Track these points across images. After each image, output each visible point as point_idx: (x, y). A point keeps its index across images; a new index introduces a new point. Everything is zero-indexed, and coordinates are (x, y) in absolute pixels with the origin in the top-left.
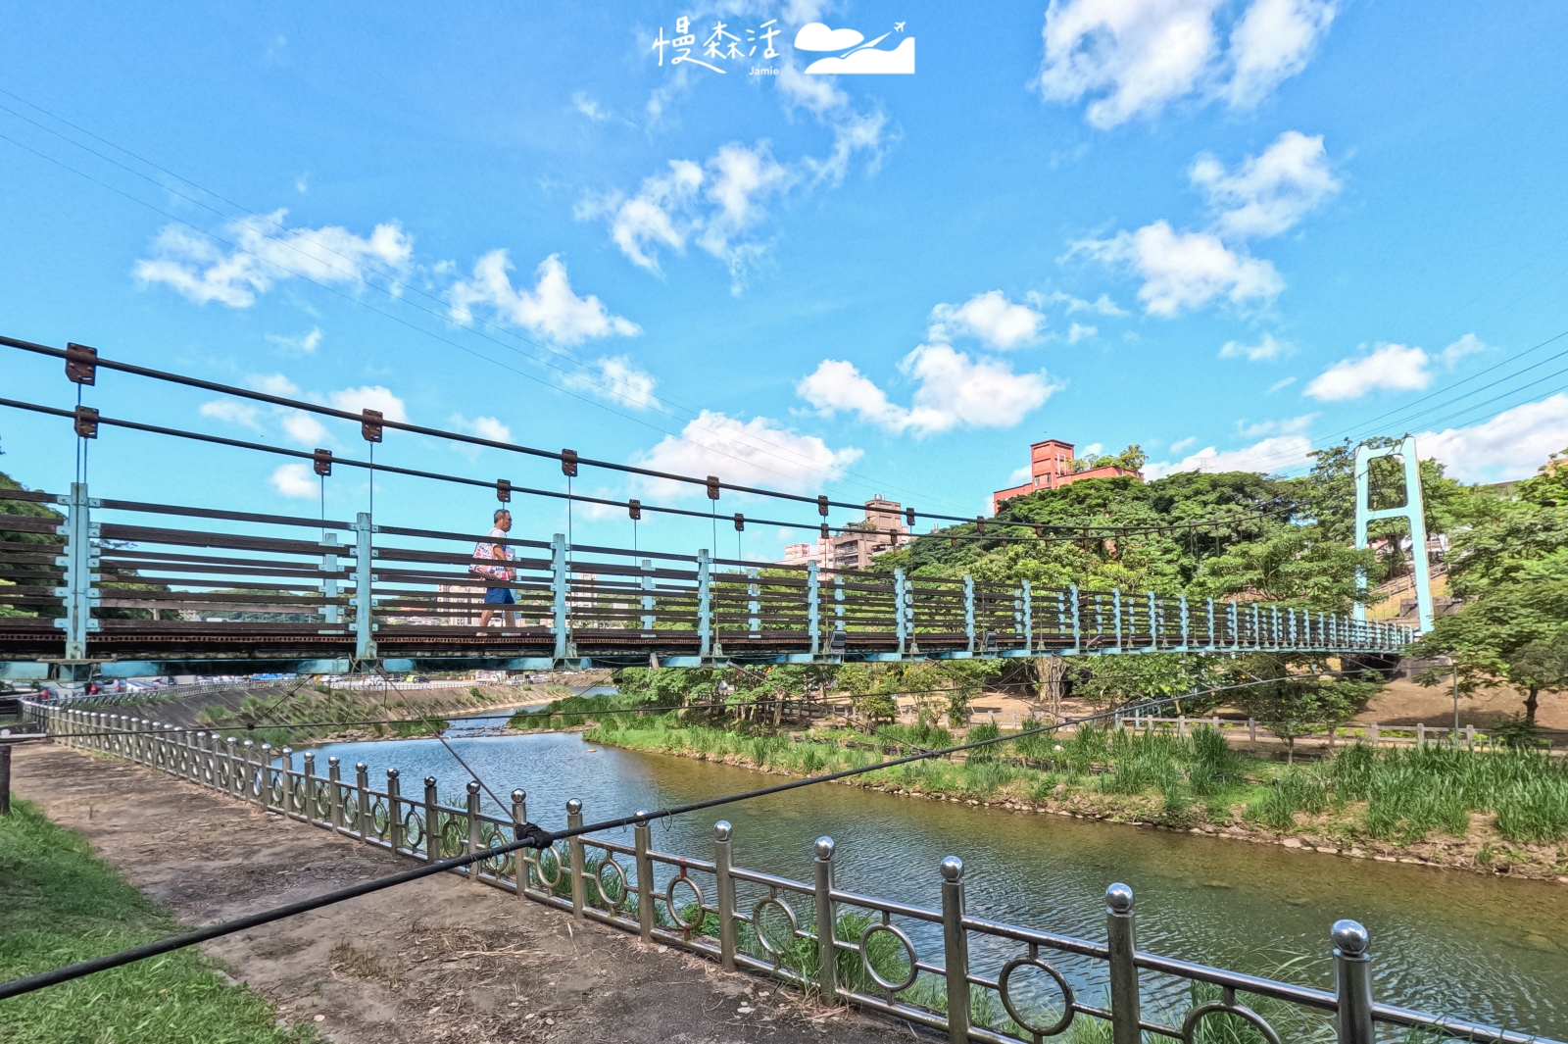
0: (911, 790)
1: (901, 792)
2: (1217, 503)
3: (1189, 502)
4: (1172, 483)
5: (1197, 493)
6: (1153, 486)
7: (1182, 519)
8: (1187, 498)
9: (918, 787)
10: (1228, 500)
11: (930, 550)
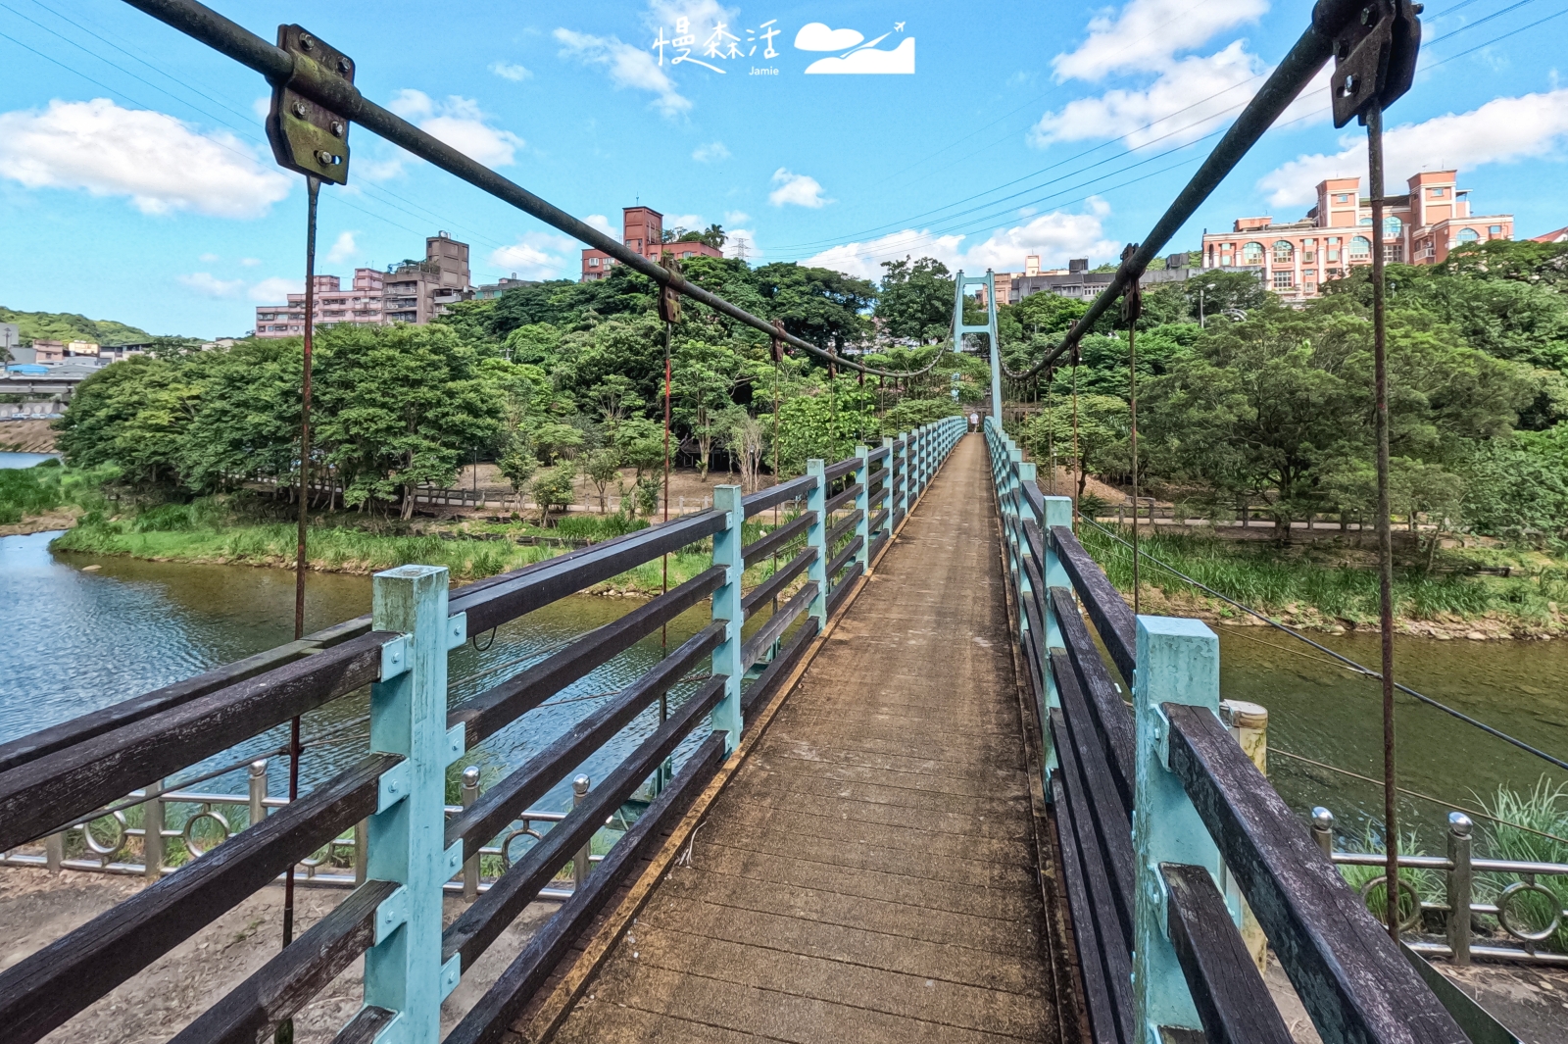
0: (624, 590)
1: (611, 592)
2: (811, 294)
3: (789, 291)
4: (775, 271)
5: (798, 283)
6: (760, 272)
7: (784, 305)
8: (789, 287)
9: (631, 586)
10: (820, 293)
11: (522, 305)
